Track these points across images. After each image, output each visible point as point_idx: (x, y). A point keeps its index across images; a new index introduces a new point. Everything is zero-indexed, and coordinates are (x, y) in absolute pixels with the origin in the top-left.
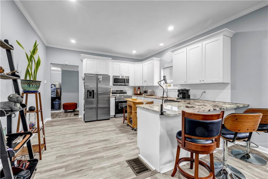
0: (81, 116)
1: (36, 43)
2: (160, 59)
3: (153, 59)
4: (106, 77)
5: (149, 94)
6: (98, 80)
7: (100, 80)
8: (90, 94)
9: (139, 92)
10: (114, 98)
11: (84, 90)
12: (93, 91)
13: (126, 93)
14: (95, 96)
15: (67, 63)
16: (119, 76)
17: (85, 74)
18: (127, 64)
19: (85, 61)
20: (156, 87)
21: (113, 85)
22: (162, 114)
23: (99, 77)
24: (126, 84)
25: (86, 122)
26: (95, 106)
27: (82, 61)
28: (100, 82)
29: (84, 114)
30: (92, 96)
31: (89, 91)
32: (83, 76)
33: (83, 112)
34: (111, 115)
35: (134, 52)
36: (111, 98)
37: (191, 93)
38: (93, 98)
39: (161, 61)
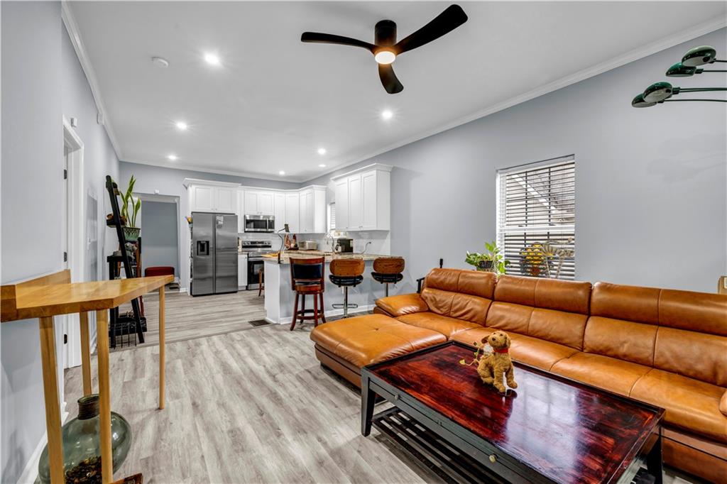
0: (185, 289)
1: (132, 179)
2: (325, 186)
3: (312, 187)
4: (231, 218)
5: (307, 248)
6: (215, 222)
7: (219, 222)
8: (202, 247)
9: (292, 245)
10: (246, 256)
11: (190, 240)
12: (208, 242)
13: (270, 247)
14: (211, 252)
15: (157, 192)
16: (259, 216)
17: (192, 213)
18: (272, 193)
19: (192, 189)
20: (321, 236)
21: (245, 232)
22: (279, 262)
23: (218, 218)
24: (269, 230)
25: (195, 296)
26: (210, 274)
27: (186, 188)
28: (220, 227)
29: (191, 284)
30: (206, 252)
31: (200, 242)
32: (189, 215)
33: (189, 280)
34: (239, 285)
35: (282, 173)
36: (239, 256)
37: (353, 244)
38: (208, 254)
39: (326, 190)
